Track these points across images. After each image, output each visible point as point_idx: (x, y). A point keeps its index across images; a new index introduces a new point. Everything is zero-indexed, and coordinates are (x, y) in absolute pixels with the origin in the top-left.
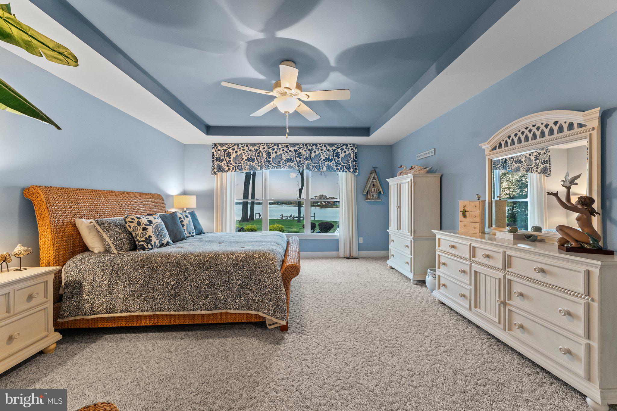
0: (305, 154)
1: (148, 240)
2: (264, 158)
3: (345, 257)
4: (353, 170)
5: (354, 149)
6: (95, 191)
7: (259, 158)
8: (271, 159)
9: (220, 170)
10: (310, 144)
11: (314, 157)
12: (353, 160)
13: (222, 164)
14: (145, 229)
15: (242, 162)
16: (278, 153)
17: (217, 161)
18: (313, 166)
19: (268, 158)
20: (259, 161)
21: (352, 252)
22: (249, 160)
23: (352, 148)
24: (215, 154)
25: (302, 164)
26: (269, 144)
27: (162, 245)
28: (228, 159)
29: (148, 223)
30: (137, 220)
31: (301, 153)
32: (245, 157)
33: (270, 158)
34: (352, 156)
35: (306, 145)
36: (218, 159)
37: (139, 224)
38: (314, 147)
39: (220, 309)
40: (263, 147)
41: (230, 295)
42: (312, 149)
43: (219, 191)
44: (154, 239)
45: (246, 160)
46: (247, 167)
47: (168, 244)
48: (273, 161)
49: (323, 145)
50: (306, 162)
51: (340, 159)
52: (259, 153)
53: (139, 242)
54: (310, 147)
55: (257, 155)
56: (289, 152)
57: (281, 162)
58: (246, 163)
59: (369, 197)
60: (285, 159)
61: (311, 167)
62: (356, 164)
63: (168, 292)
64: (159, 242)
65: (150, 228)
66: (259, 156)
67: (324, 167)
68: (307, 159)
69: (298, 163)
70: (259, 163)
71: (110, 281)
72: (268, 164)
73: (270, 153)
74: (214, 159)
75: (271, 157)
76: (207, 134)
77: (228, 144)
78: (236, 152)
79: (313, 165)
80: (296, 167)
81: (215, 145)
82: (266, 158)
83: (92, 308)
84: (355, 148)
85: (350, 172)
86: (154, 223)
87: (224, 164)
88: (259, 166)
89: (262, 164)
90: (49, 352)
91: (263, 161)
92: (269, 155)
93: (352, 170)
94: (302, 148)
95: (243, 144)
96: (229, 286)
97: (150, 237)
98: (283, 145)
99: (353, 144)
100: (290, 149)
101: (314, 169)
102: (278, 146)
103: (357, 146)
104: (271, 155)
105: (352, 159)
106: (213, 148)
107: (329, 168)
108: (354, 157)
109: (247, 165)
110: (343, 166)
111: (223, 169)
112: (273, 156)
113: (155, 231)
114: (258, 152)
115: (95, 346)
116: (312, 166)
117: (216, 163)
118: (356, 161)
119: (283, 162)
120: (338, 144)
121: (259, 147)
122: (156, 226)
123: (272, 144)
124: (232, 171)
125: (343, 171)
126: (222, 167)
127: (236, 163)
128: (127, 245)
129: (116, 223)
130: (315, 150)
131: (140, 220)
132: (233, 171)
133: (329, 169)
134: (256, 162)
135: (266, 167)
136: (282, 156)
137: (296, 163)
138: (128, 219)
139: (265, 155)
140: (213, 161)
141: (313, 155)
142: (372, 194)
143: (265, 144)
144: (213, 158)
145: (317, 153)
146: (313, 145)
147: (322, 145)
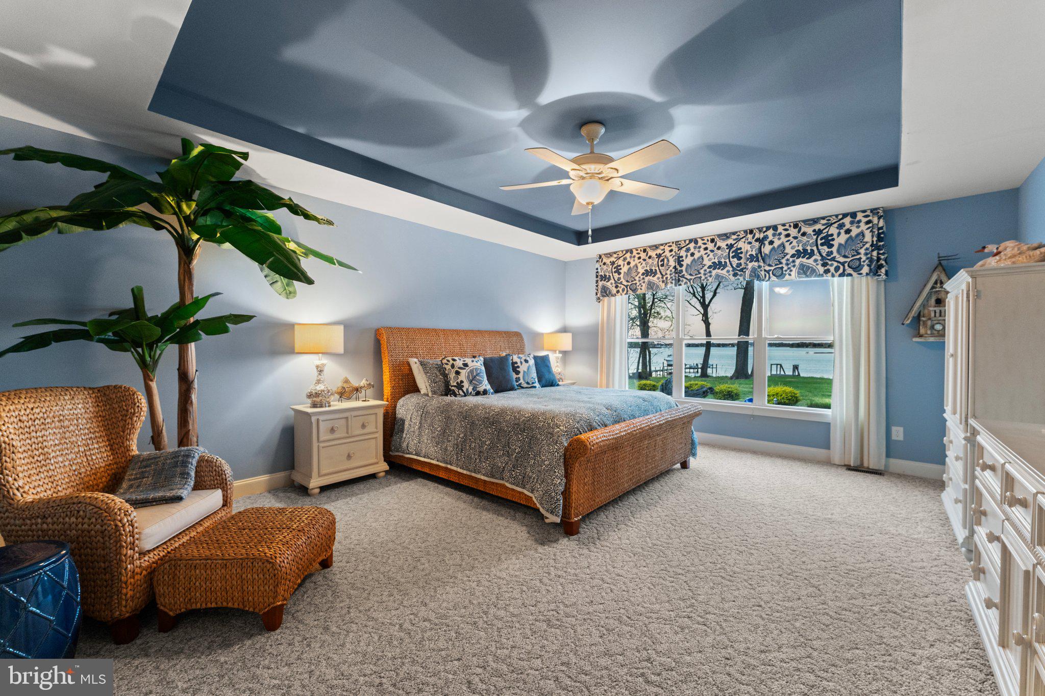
0: (749, 249)
1: (460, 386)
2: (671, 268)
3: (845, 465)
4: (871, 270)
5: (875, 220)
6: (435, 330)
7: (663, 268)
8: (684, 268)
9: (606, 293)
10: (760, 230)
11: (770, 252)
12: (872, 245)
13: (609, 284)
14: (458, 373)
15: (637, 278)
16: (697, 256)
17: (601, 281)
18: (768, 272)
19: (678, 267)
20: (664, 274)
21: (865, 458)
22: (647, 273)
23: (870, 218)
24: (599, 270)
25: (743, 269)
26: (681, 241)
27: (478, 394)
28: (616, 275)
29: (462, 366)
30: (452, 362)
31: (740, 249)
32: (641, 270)
33: (681, 266)
34: (868, 237)
35: (751, 232)
36: (604, 278)
37: (453, 366)
38: (770, 233)
39: (496, 478)
40: (670, 248)
41: (507, 463)
42: (766, 237)
43: (605, 325)
44: (466, 385)
45: (643, 274)
46: (644, 285)
47: (485, 392)
48: (686, 271)
49: (792, 225)
50: (750, 265)
51: (834, 249)
52: (663, 260)
53: (452, 386)
54: (760, 236)
55: (660, 263)
56: (716, 251)
57: (702, 271)
58: (643, 279)
59: (922, 331)
60: (710, 263)
61: (763, 273)
62: (878, 254)
63: (457, 445)
64: (473, 389)
65: (463, 372)
66: (662, 265)
67: (794, 269)
68: (752, 258)
69: (734, 269)
70: (662, 278)
71: (420, 423)
72: (679, 276)
73: (682, 257)
74: (598, 279)
75: (684, 263)
76: (579, 245)
77: (617, 252)
78: (629, 263)
79: (767, 268)
80: (731, 277)
81: (600, 257)
82: (675, 267)
83: (407, 447)
84: (879, 218)
85: (861, 274)
86: (470, 366)
87: (612, 284)
88: (663, 282)
89: (667, 278)
90: (379, 478)
91: (668, 272)
92: (679, 261)
93: (866, 270)
94: (743, 240)
95: (639, 249)
96: (508, 452)
97: (462, 382)
98: (706, 239)
99: (872, 210)
100: (719, 244)
101: (769, 278)
102: (696, 242)
103: (884, 211)
104: (683, 261)
105: (868, 245)
106: (597, 261)
107: (805, 270)
108: (875, 239)
109: (644, 282)
110: (843, 264)
111: (610, 292)
112: (687, 261)
113: (469, 376)
114: (661, 258)
115: (405, 484)
116: (765, 270)
117: (601, 283)
118: (878, 248)
119: (705, 270)
120: (830, 216)
121: (664, 249)
122: (471, 370)
123: (685, 241)
124: (621, 295)
125: (842, 275)
126: (608, 288)
127: (627, 281)
128: (442, 388)
129: (437, 365)
130: (771, 238)
131: (454, 363)
132: (623, 294)
133: (805, 273)
134: (659, 275)
135: (674, 282)
136: (703, 259)
137: (731, 269)
138: (445, 361)
139: (672, 263)
140: (597, 282)
141: (767, 249)
142: (929, 323)
143: (673, 243)
144: (597, 277)
145: (777, 243)
146: (768, 228)
147: (788, 225)
